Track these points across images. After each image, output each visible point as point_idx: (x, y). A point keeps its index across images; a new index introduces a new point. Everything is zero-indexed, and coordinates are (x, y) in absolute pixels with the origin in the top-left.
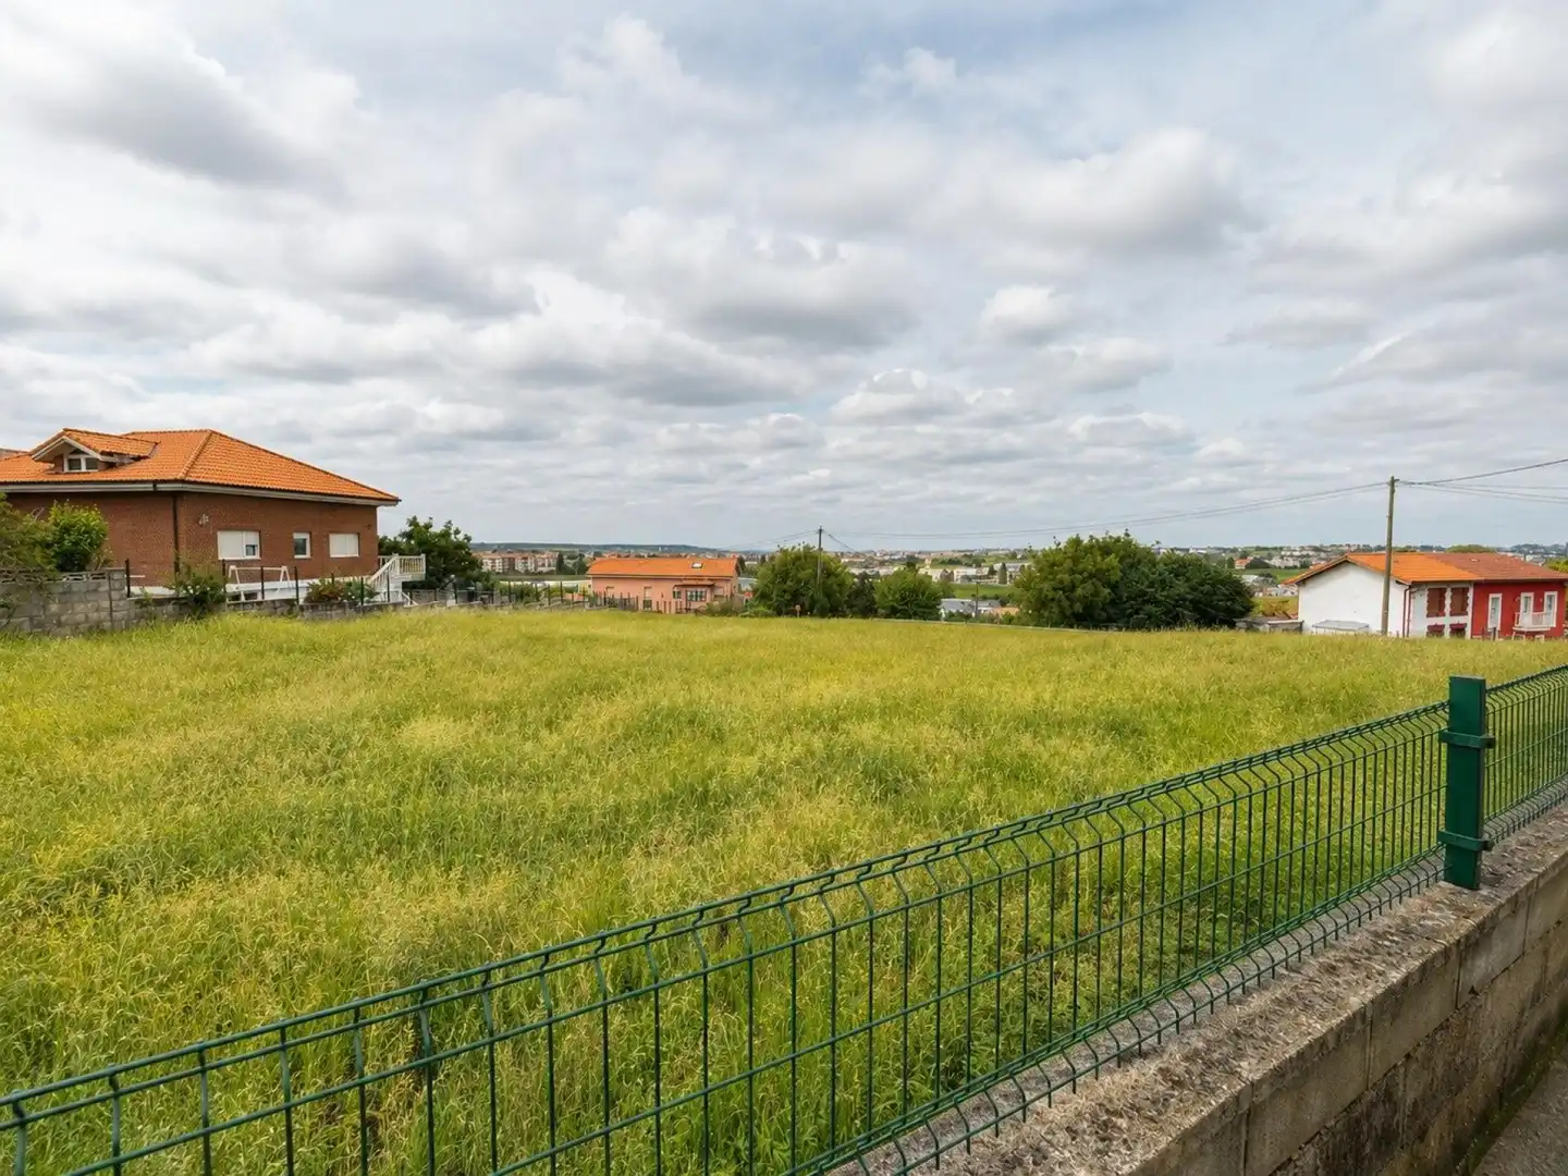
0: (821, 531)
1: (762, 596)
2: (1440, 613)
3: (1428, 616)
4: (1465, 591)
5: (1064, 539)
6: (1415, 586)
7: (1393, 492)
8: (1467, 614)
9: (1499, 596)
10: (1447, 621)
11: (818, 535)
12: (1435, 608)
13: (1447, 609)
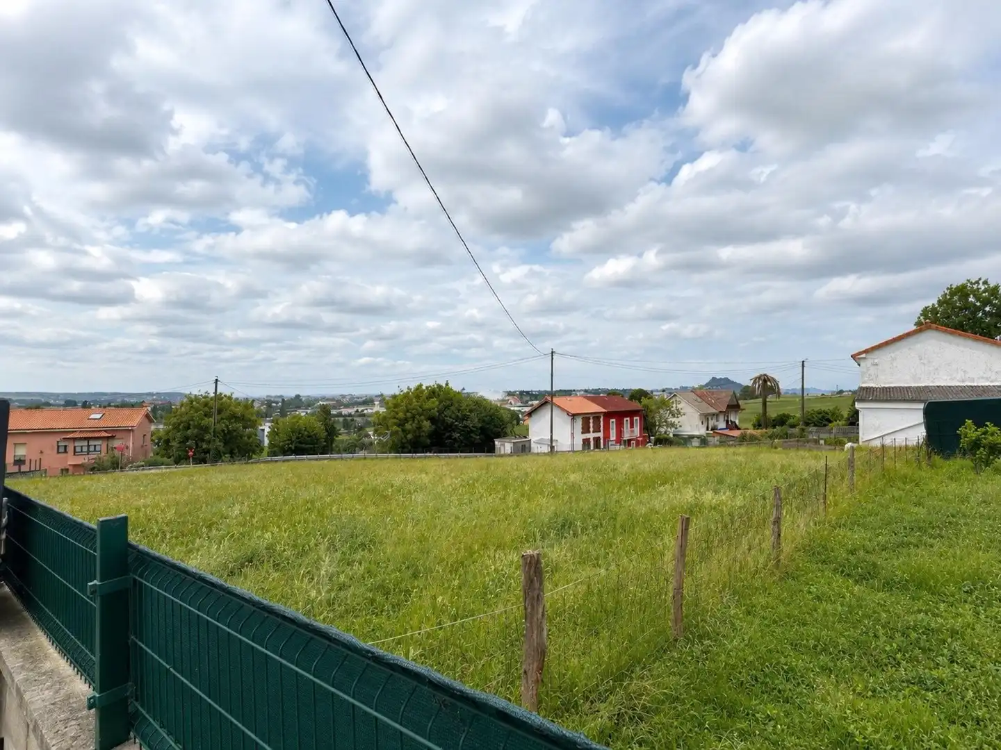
0: (217, 381)
1: (164, 444)
2: (588, 432)
3: (583, 433)
4: (599, 418)
5: (413, 386)
6: (574, 416)
7: (552, 356)
8: (600, 431)
9: (614, 420)
10: (591, 436)
11: (214, 385)
12: (586, 430)
13: (591, 429)
